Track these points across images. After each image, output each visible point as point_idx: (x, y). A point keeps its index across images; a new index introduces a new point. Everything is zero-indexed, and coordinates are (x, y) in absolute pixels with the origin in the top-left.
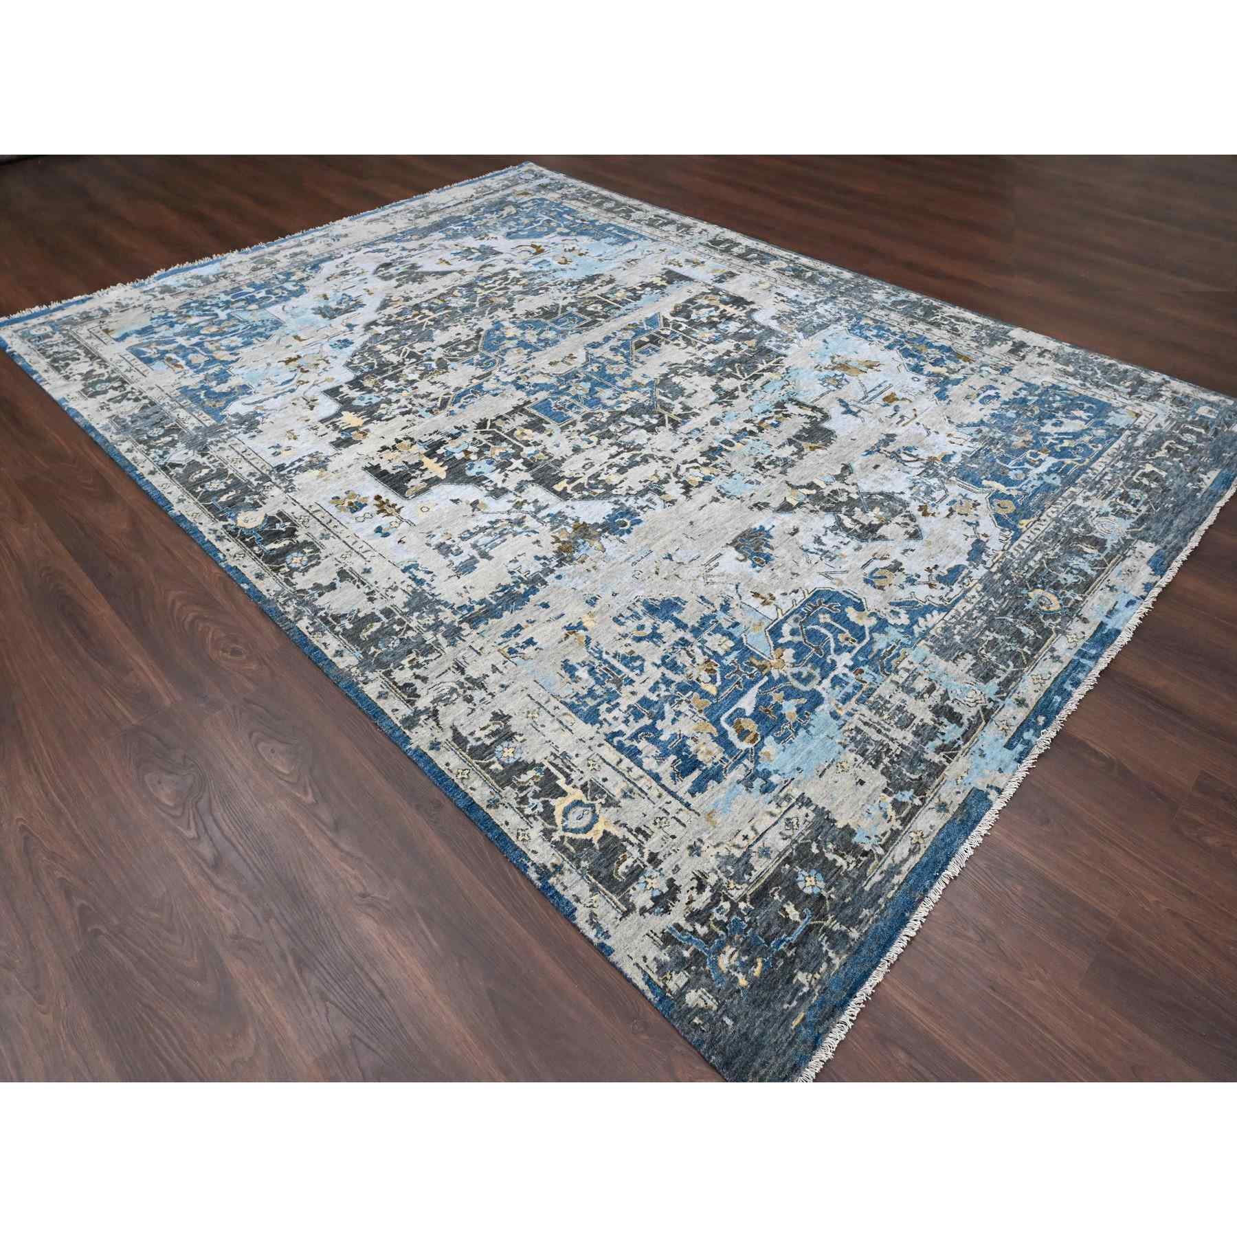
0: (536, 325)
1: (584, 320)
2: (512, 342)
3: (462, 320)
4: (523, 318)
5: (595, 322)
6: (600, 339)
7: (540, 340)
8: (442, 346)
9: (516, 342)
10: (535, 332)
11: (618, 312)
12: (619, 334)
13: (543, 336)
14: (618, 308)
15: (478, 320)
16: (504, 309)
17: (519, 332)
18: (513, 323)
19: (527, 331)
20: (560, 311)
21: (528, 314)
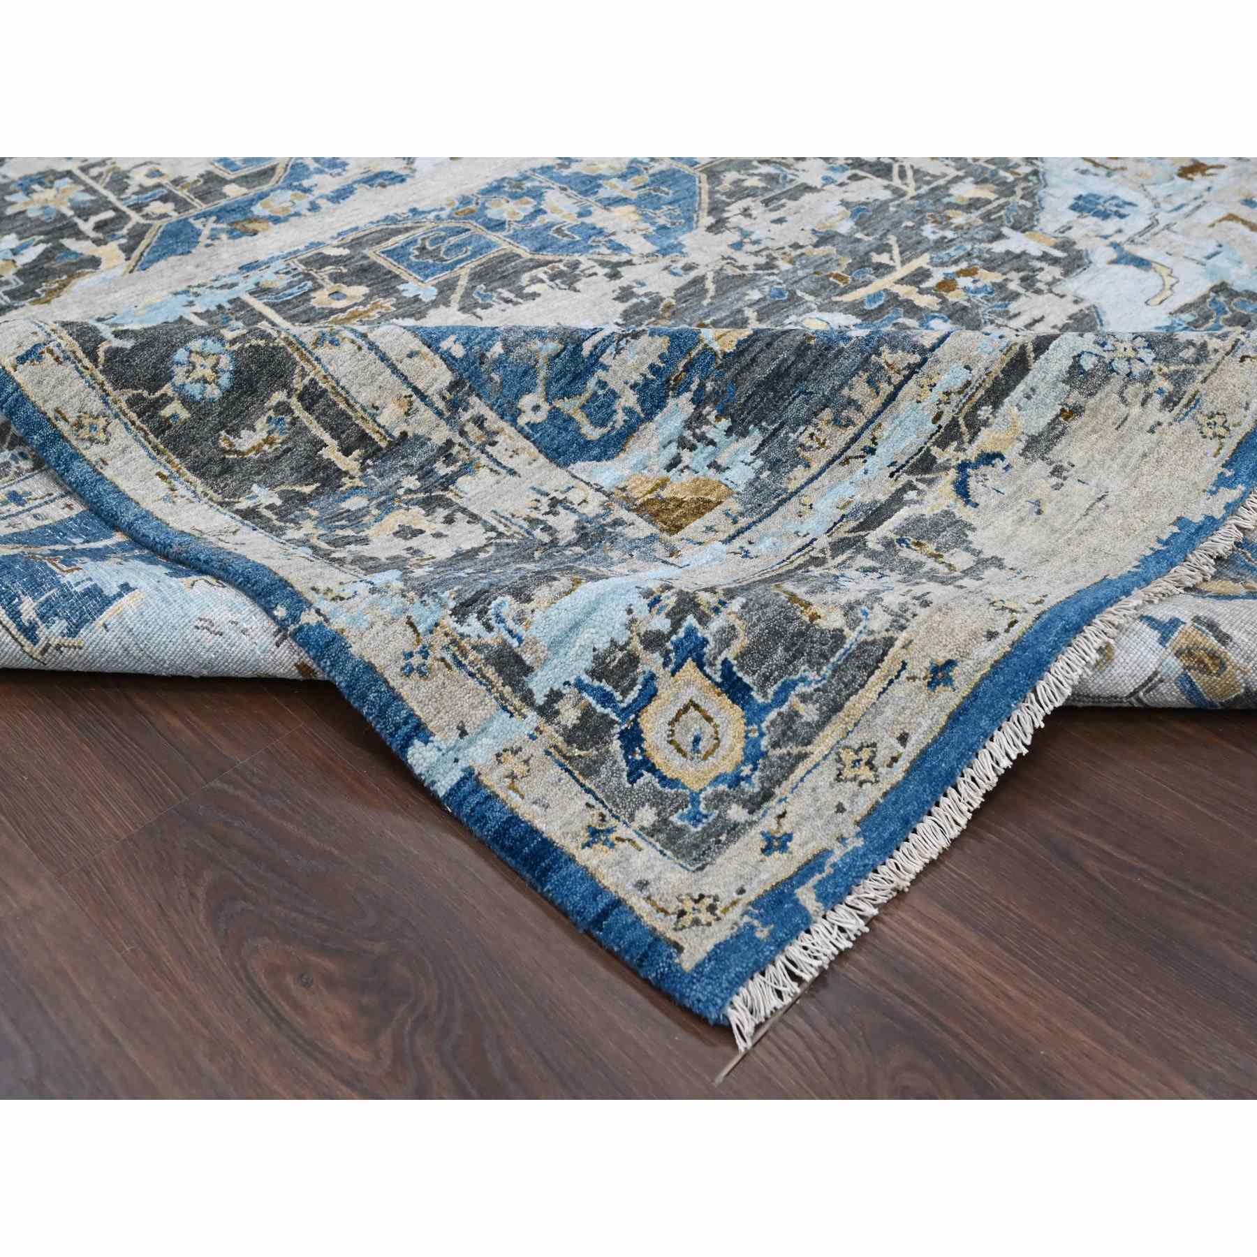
0: (543, 240)
1: (389, 253)
2: (616, 193)
3: (784, 266)
4: (585, 261)
5: (356, 244)
6: (363, 192)
7: (537, 194)
8: (808, 188)
9: (603, 193)
10: (548, 218)
11: (267, 277)
12: (303, 203)
13: (529, 206)
14: (259, 291)
15: (730, 260)
16: (657, 300)
17: (599, 217)
18: (618, 248)
19: (574, 221)
20: (463, 282)
21: (568, 278)
